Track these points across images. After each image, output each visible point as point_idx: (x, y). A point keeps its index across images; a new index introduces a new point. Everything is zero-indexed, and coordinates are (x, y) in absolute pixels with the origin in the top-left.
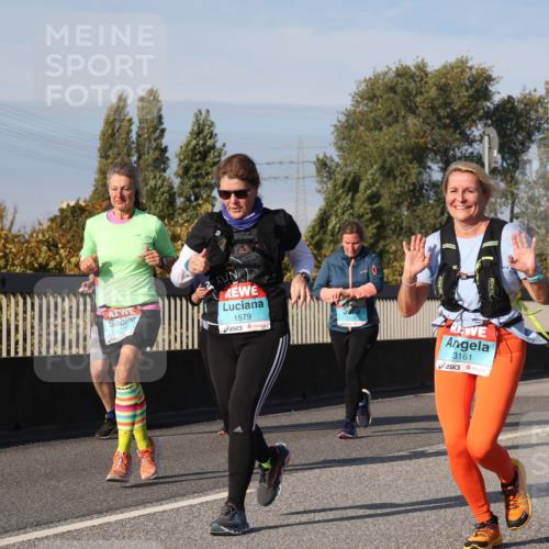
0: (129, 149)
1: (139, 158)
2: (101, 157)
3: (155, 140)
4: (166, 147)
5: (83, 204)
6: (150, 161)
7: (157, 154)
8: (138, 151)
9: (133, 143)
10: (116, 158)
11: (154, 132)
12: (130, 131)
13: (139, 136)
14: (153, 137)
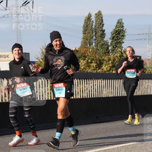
0: (92, 31)
1: (96, 34)
2: (83, 34)
3: (101, 28)
4: (104, 30)
5: (78, 49)
6: (99, 35)
7: (101, 32)
8: (95, 32)
9: (93, 29)
10: (88, 34)
11: (100, 25)
12: (93, 25)
13: (95, 26)
14: (100, 26)
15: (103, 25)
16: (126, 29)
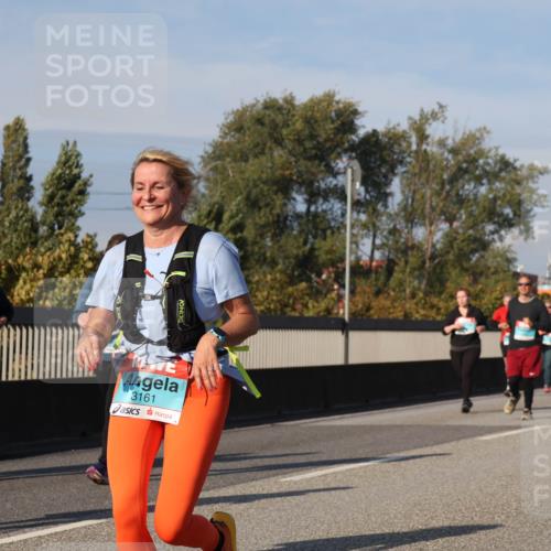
1: (4, 186)
3: (20, 169)
4: (31, 176)
6: (14, 189)
7: (21, 183)
8: (3, 180)
11: (19, 161)
13: (4, 164)
14: (18, 165)
15: (29, 160)
16: (91, 176)
